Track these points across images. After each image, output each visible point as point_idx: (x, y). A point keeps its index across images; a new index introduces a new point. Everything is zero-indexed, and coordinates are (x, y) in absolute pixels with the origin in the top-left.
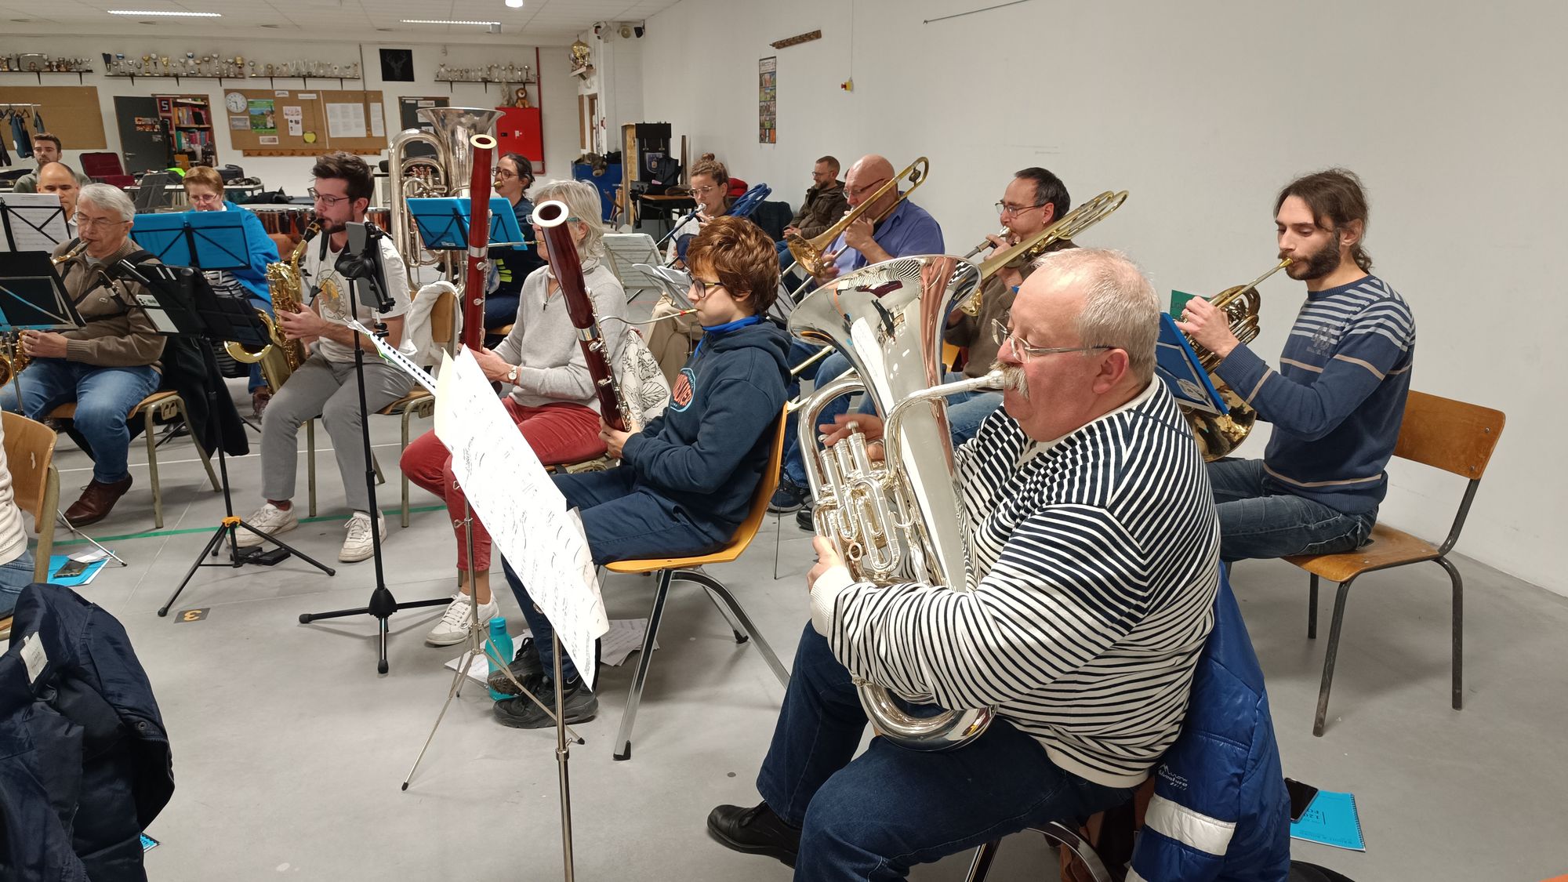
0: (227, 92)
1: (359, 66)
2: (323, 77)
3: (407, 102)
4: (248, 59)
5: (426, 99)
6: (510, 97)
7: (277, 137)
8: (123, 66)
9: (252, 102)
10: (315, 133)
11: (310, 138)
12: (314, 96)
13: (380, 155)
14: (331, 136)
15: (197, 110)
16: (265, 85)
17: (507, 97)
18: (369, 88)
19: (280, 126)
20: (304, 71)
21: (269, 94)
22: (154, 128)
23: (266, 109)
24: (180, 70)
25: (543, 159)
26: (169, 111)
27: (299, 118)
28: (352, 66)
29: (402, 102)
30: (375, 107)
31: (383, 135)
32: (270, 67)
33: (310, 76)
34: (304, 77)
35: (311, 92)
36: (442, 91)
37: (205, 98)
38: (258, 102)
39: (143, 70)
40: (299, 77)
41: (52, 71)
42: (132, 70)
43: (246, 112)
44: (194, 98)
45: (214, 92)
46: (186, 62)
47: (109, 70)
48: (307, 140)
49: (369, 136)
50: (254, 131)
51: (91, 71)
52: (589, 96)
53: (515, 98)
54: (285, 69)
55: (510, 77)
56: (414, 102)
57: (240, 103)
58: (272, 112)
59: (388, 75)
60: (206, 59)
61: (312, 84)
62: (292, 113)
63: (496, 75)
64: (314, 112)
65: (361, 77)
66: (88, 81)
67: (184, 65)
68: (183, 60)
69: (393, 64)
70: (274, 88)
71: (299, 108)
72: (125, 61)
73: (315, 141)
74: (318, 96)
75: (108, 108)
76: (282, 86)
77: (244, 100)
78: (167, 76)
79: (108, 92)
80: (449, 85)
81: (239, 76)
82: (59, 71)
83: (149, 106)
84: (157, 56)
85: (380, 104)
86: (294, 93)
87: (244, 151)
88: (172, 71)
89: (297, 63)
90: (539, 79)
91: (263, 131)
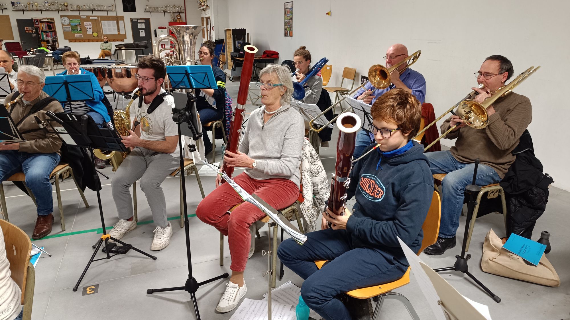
0: (62, 17)
1: (114, 6)
2: (100, 10)
3: (134, 20)
4: (69, 3)
5: (141, 19)
6: (174, 18)
7: (82, 34)
8: (19, 7)
9: (72, 21)
10: (97, 33)
11: (95, 35)
12: (96, 18)
13: (123, 41)
14: (104, 34)
15: (49, 24)
16: (76, 14)
17: (173, 18)
18: (118, 15)
19: (83, 30)
20: (92, 8)
21: (78, 17)
22: (33, 31)
23: (77, 23)
24: (42, 8)
26: (38, 24)
27: (91, 27)
28: (111, 6)
29: (132, 20)
30: (121, 22)
31: (125, 33)
32: (78, 7)
33: (95, 10)
34: (92, 11)
35: (95, 16)
36: (147, 16)
37: (53, 19)
38: (74, 20)
39: (27, 8)
40: (90, 10)
42: (23, 8)
43: (69, 24)
44: (48, 19)
45: (56, 17)
46: (45, 5)
47: (14, 8)
49: (119, 34)
50: (73, 32)
51: (6, 9)
52: (206, 18)
53: (176, 18)
54: (84, 7)
55: (174, 10)
56: (137, 20)
57: (67, 21)
58: (80, 24)
60: (53, 3)
61: (95, 13)
62: (88, 25)
63: (168, 9)
64: (97, 24)
65: (115, 10)
66: (6, 13)
67: (44, 6)
68: (43, 4)
69: (127, 5)
70: (80, 15)
71: (91, 23)
72: (20, 5)
73: (97, 36)
74: (98, 18)
75: (14, 24)
76: (83, 14)
77: (68, 20)
78: (37, 10)
79: (14, 17)
80: (150, 13)
81: (66, 10)
83: (31, 22)
84: (33, 2)
85: (123, 21)
86: (88, 17)
87: (69, 40)
88: (39, 8)
89: (89, 5)
90: (185, 11)
91: (77, 32)
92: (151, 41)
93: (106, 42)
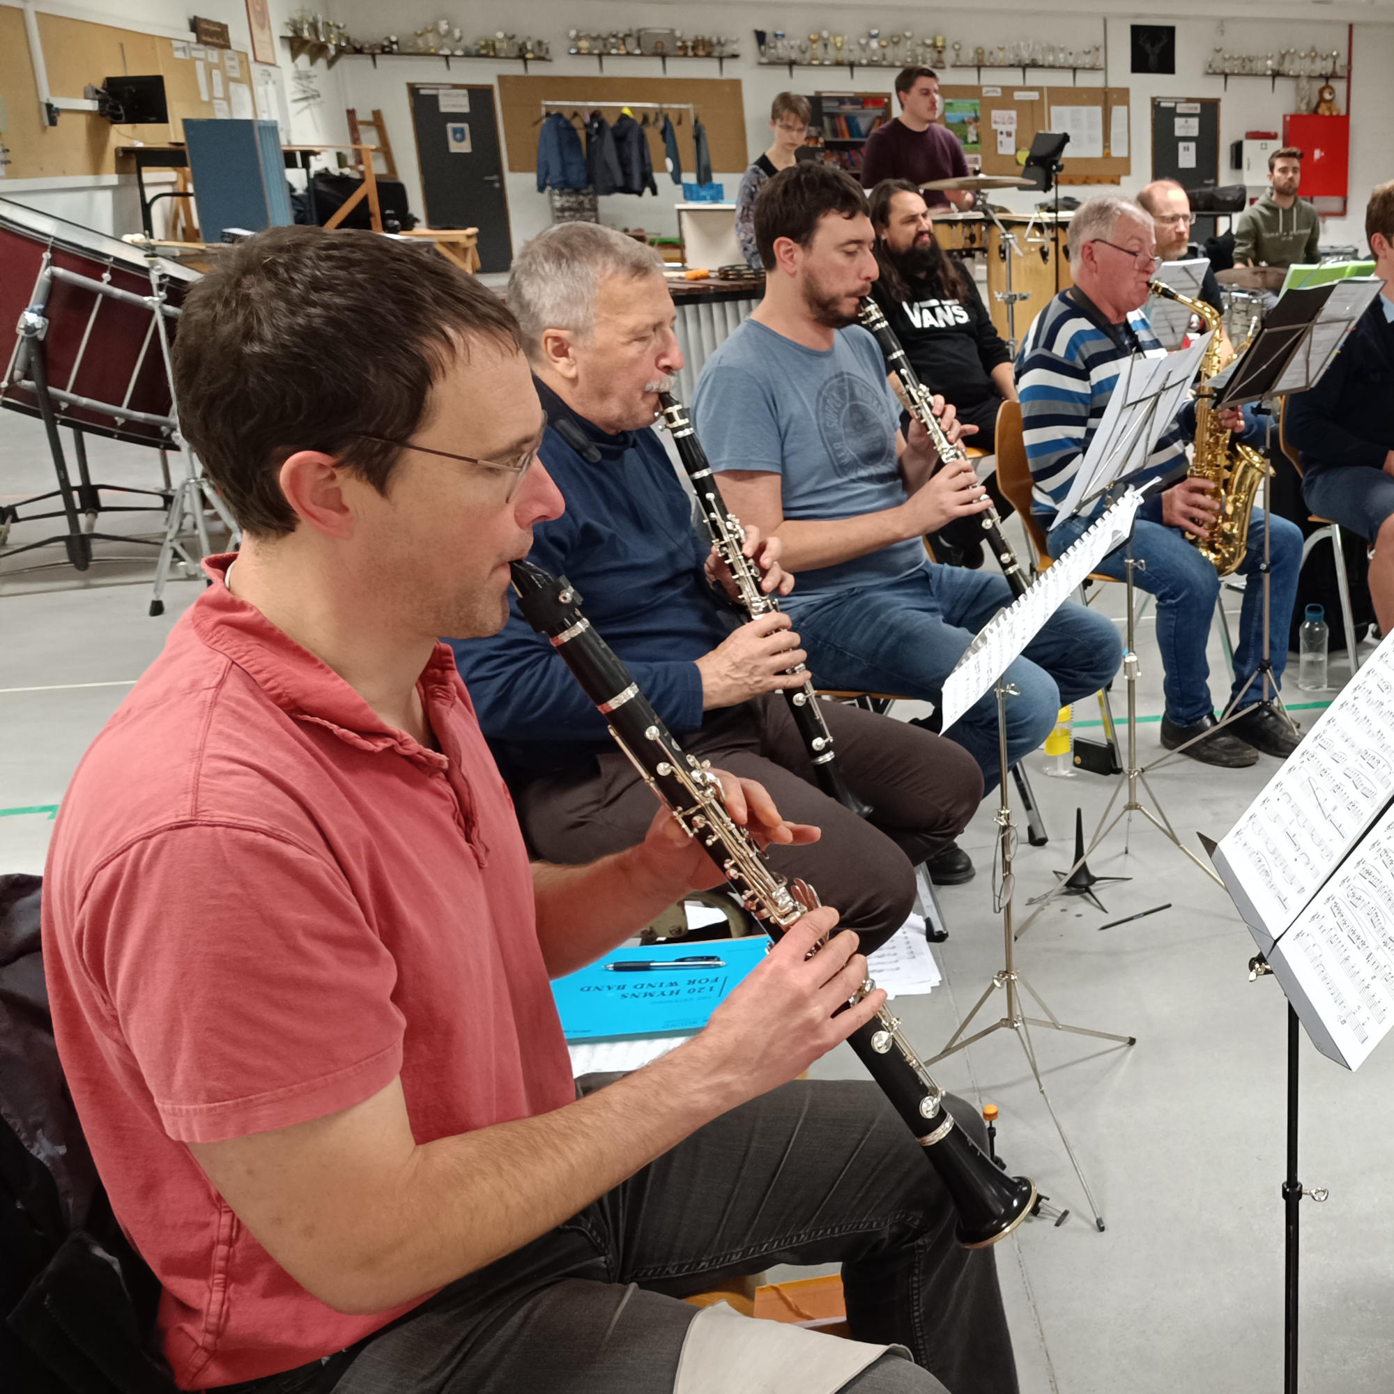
1: (1102, 50)
2: (1052, 67)
3: (1163, 105)
5: (1189, 100)
6: (1311, 100)
7: (979, 157)
8: (782, 49)
9: (950, 104)
12: (1034, 96)
13: (1118, 184)
16: (968, 78)
18: (1113, 84)
19: (986, 140)
20: (1026, 57)
21: (974, 91)
22: (817, 142)
23: (968, 115)
24: (857, 56)
25: (1345, 195)
27: (1012, 128)
28: (1093, 50)
29: (1156, 105)
30: (1118, 112)
31: (1125, 154)
32: (979, 52)
33: (1034, 65)
34: (1026, 67)
35: (1032, 89)
36: (1210, 89)
38: (958, 103)
39: (808, 56)
40: (1019, 66)
41: (685, 55)
42: (793, 55)
46: (868, 44)
47: (763, 54)
48: (1020, 161)
49: (1107, 155)
51: (735, 56)
53: (1316, 100)
54: (1001, 55)
55: (1310, 68)
56: (1172, 105)
58: (976, 119)
59: (1140, 64)
60: (895, 40)
61: (1035, 78)
62: (1004, 121)
63: (1290, 67)
64: (1034, 119)
65: (1102, 67)
66: (731, 70)
67: (864, 48)
68: (863, 41)
69: (1148, 47)
70: (983, 83)
71: (1013, 113)
72: (785, 42)
74: (1041, 96)
75: (754, 112)
76: (993, 80)
78: (839, 64)
79: (762, 87)
80: (1222, 79)
82: (696, 55)
84: (830, 34)
85: (1125, 108)
86: (1008, 90)
88: (845, 56)
89: (1019, 46)
90: (1349, 72)
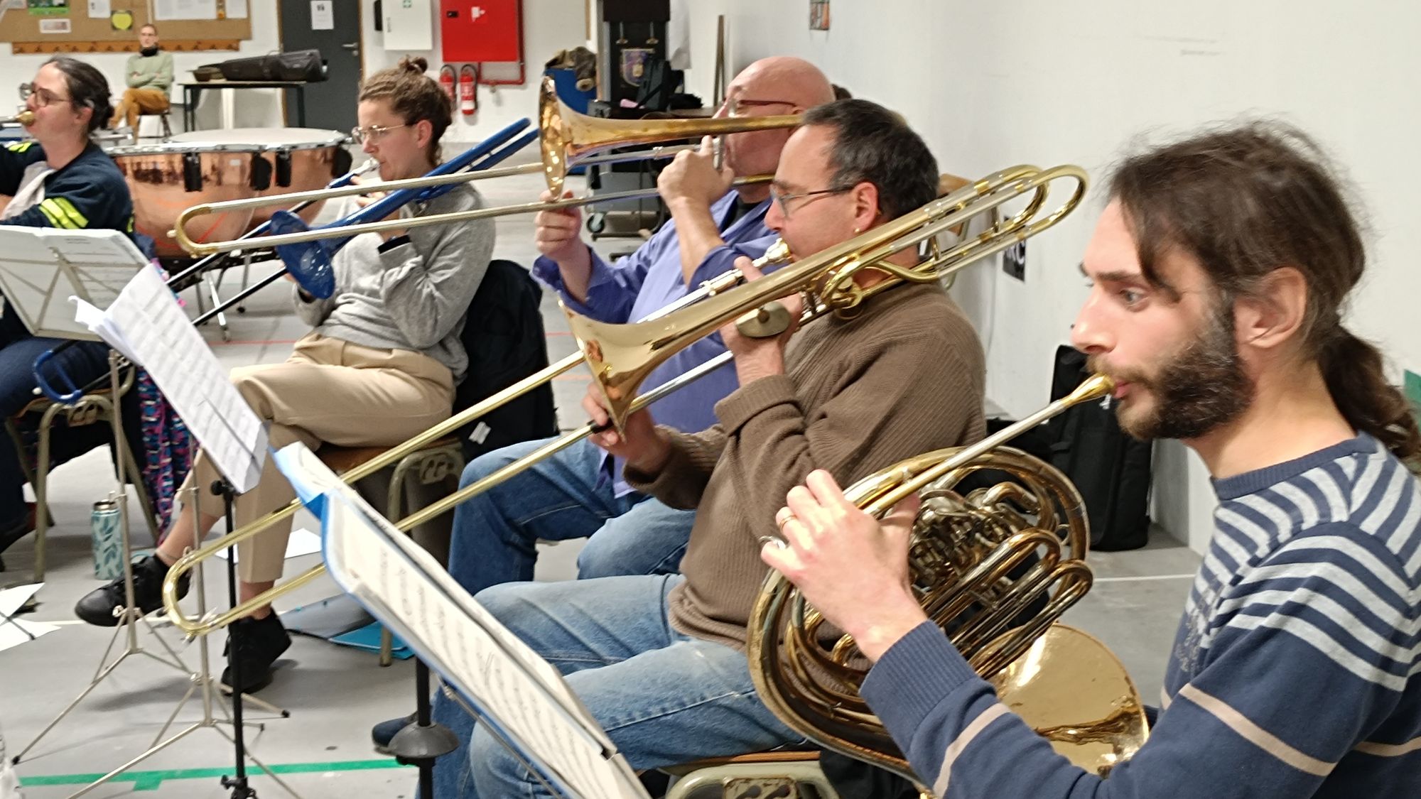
7: (67, 21)
10: (130, 13)
11: (122, 21)
13: (237, 49)
19: (74, 3)
25: (522, 58)
31: (243, 15)
48: (117, 25)
49: (221, 18)
50: (32, 12)
87: (15, 44)
91: (47, 11)
92: (359, 48)
93: (149, 53)
